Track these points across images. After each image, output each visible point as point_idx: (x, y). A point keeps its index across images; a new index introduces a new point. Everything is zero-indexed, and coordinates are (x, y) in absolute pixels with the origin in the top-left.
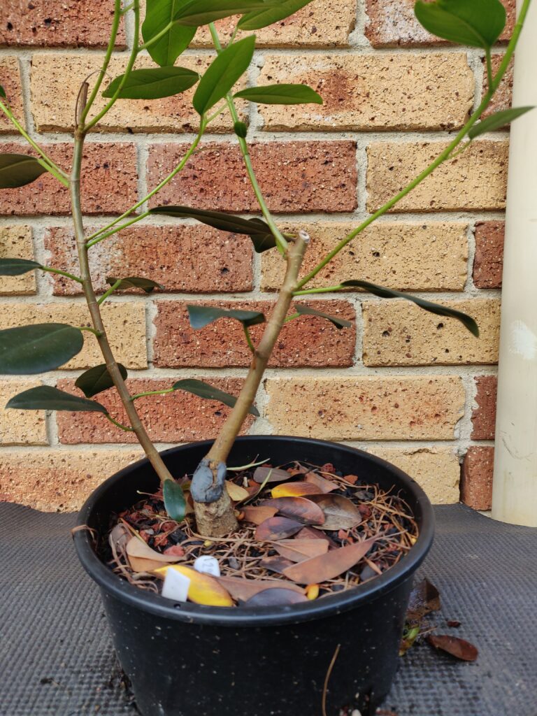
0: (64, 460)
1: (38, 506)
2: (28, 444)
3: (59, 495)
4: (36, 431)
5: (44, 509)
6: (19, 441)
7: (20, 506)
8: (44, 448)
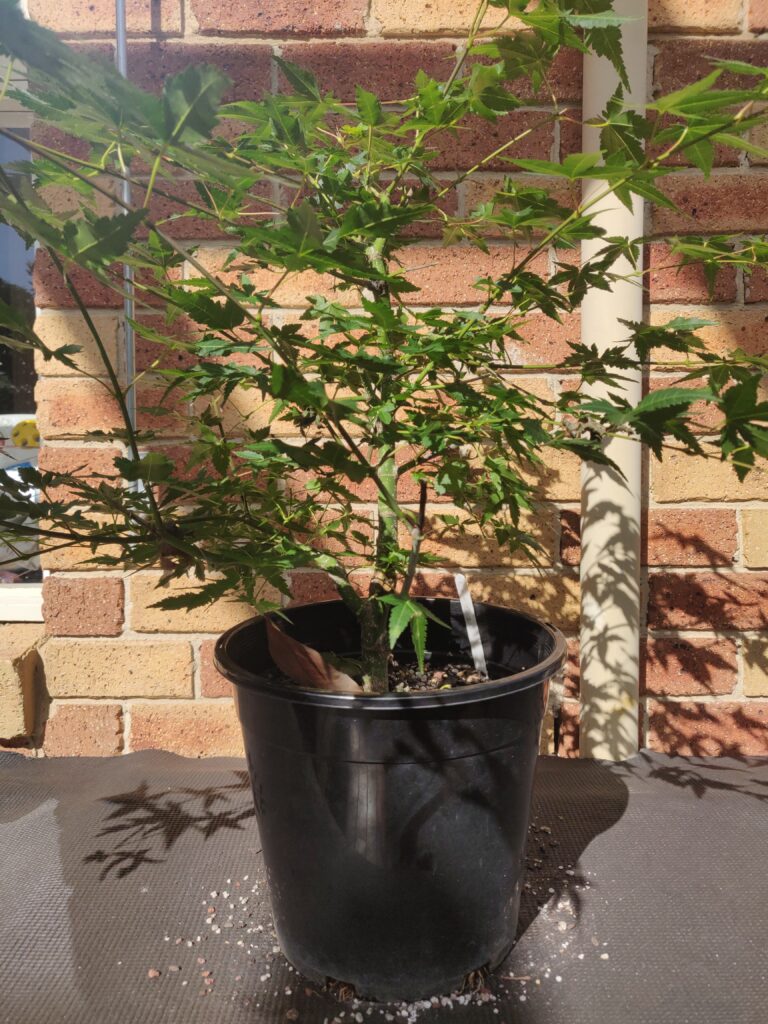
0: (206, 712)
1: (181, 753)
2: (175, 697)
3: (201, 742)
4: (182, 686)
5: (187, 755)
6: (168, 694)
7: (165, 752)
8: (188, 701)
